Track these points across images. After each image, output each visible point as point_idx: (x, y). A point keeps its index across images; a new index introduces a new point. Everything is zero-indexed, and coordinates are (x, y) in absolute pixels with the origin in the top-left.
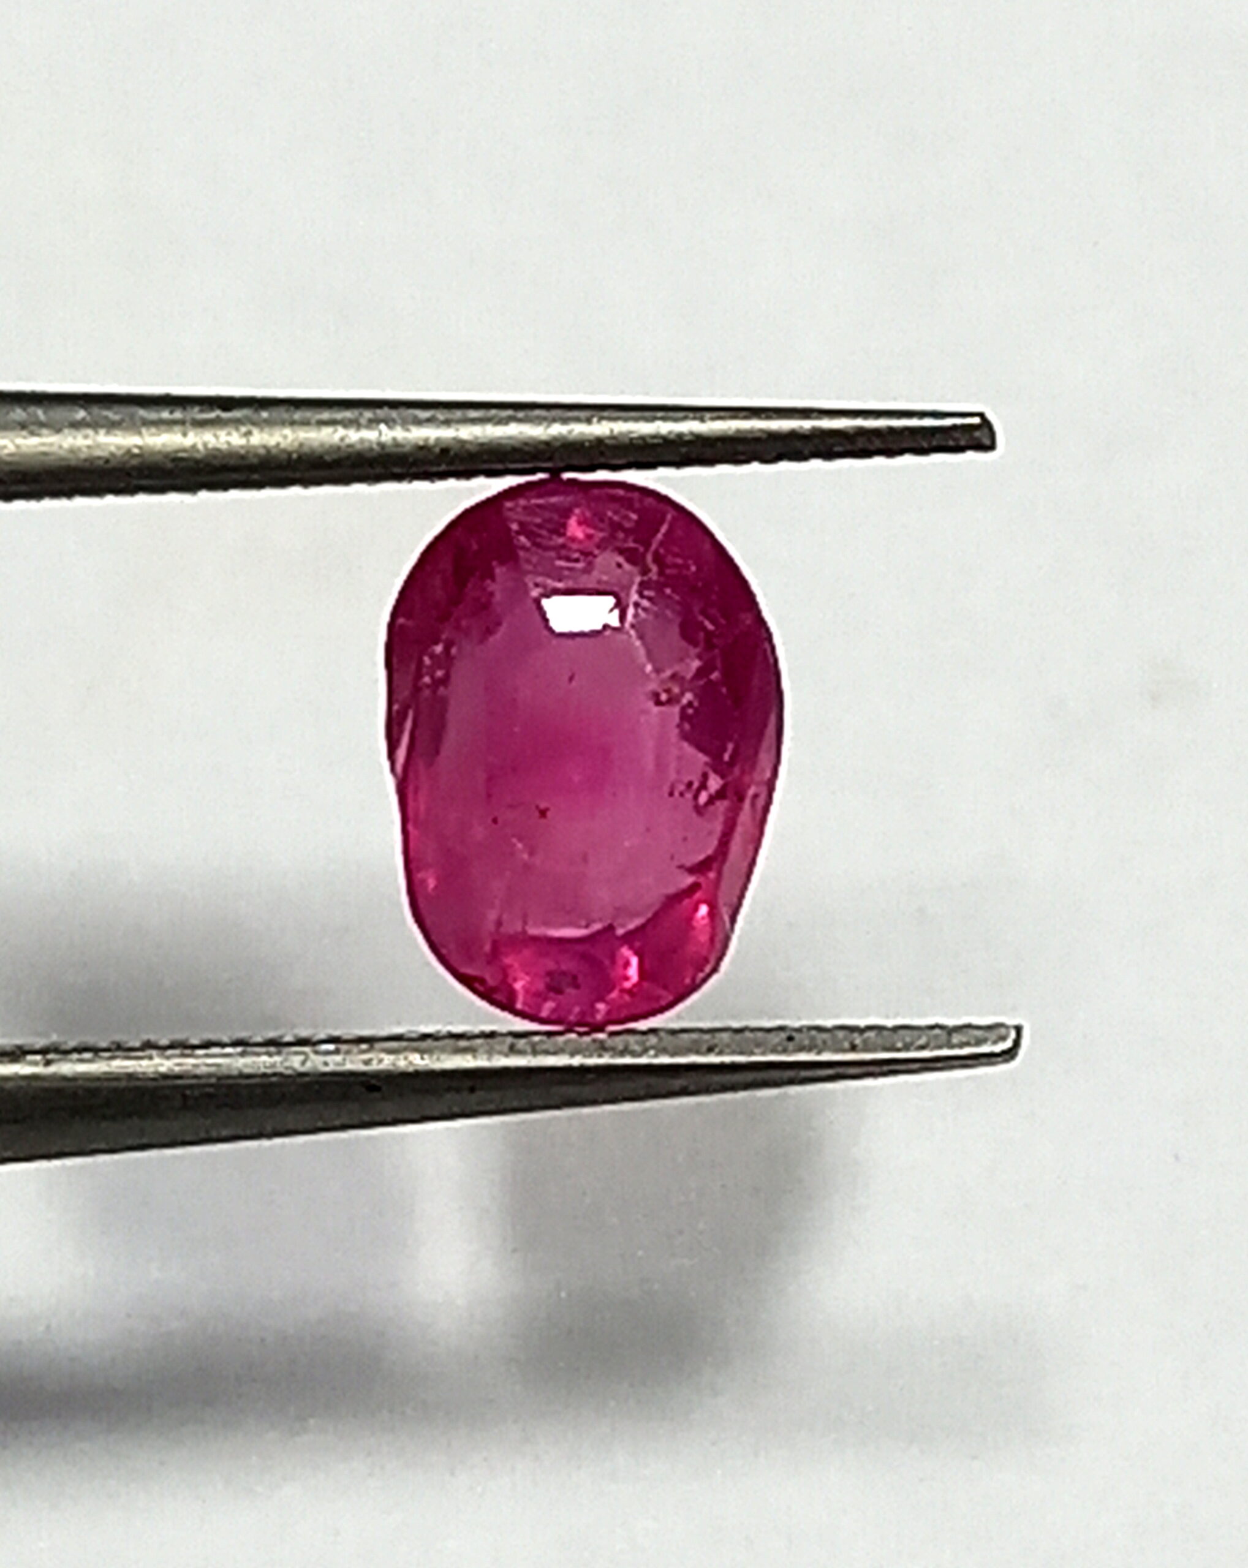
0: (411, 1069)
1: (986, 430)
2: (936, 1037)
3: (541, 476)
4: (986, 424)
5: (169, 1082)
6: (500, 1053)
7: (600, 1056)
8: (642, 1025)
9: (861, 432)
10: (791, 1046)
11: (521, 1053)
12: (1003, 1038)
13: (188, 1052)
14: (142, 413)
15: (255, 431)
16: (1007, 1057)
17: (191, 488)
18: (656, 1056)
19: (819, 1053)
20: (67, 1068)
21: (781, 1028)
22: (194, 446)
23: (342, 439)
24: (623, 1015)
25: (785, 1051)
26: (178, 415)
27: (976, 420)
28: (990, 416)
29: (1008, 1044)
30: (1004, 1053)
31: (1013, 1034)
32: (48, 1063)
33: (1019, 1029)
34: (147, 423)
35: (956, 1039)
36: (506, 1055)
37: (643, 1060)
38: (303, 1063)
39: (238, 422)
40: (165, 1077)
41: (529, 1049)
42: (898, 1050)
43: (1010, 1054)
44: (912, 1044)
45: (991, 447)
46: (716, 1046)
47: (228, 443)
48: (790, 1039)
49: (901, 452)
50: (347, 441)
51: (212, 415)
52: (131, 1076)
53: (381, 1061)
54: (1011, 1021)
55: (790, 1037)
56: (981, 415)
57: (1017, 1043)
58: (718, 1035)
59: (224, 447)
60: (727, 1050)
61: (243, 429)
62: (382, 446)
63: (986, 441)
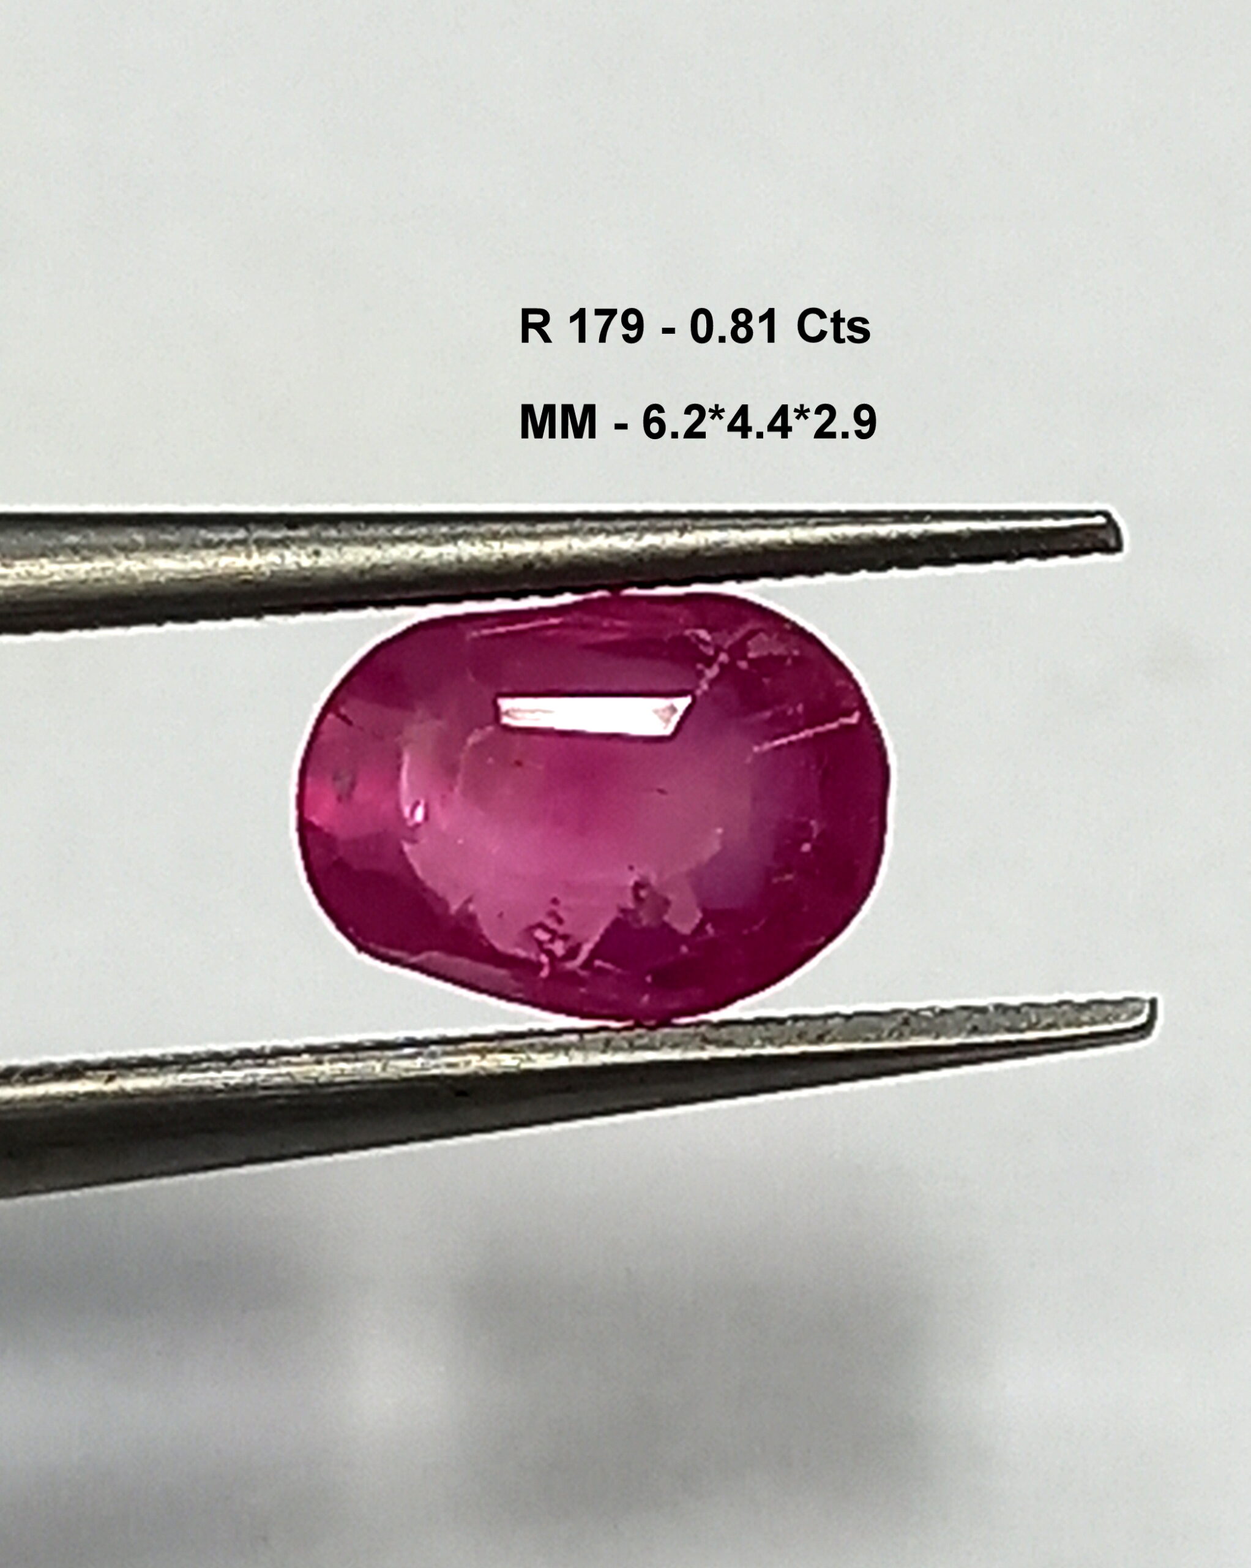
0: (499, 1071)
1: (1112, 533)
2: (1064, 1013)
4: (1111, 525)
5: (242, 1095)
6: (596, 1049)
7: (702, 1049)
9: (977, 535)
10: (906, 1030)
11: (618, 1049)
12: (1138, 1013)
13: (261, 1061)
14: (204, 534)
15: (324, 550)
16: (1141, 1033)
17: (257, 612)
18: (762, 1046)
19: (937, 1037)
20: (131, 1083)
21: (896, 1012)
22: (258, 567)
23: (418, 556)
25: (901, 1037)
26: (241, 534)
27: (1100, 520)
28: (1116, 516)
29: (1142, 1019)
30: (1135, 1030)
31: (1147, 1010)
32: (111, 1079)
33: (1153, 1003)
34: (208, 545)
35: (1085, 1018)
36: (604, 1052)
37: (749, 1052)
38: (384, 1069)
39: (303, 542)
40: (236, 1088)
41: (626, 1045)
42: (1022, 1031)
43: (1144, 1030)
44: (1037, 1023)
45: (1118, 549)
46: (829, 1032)
47: (298, 564)
48: (906, 1022)
49: (1021, 556)
50: (423, 556)
51: (277, 535)
52: (201, 1090)
53: (468, 1063)
54: (1147, 996)
55: (908, 1020)
56: (1106, 514)
57: (1151, 1018)
58: (831, 1022)
59: (294, 567)
60: (840, 1038)
61: (310, 549)
62: (459, 560)
63: (1112, 543)
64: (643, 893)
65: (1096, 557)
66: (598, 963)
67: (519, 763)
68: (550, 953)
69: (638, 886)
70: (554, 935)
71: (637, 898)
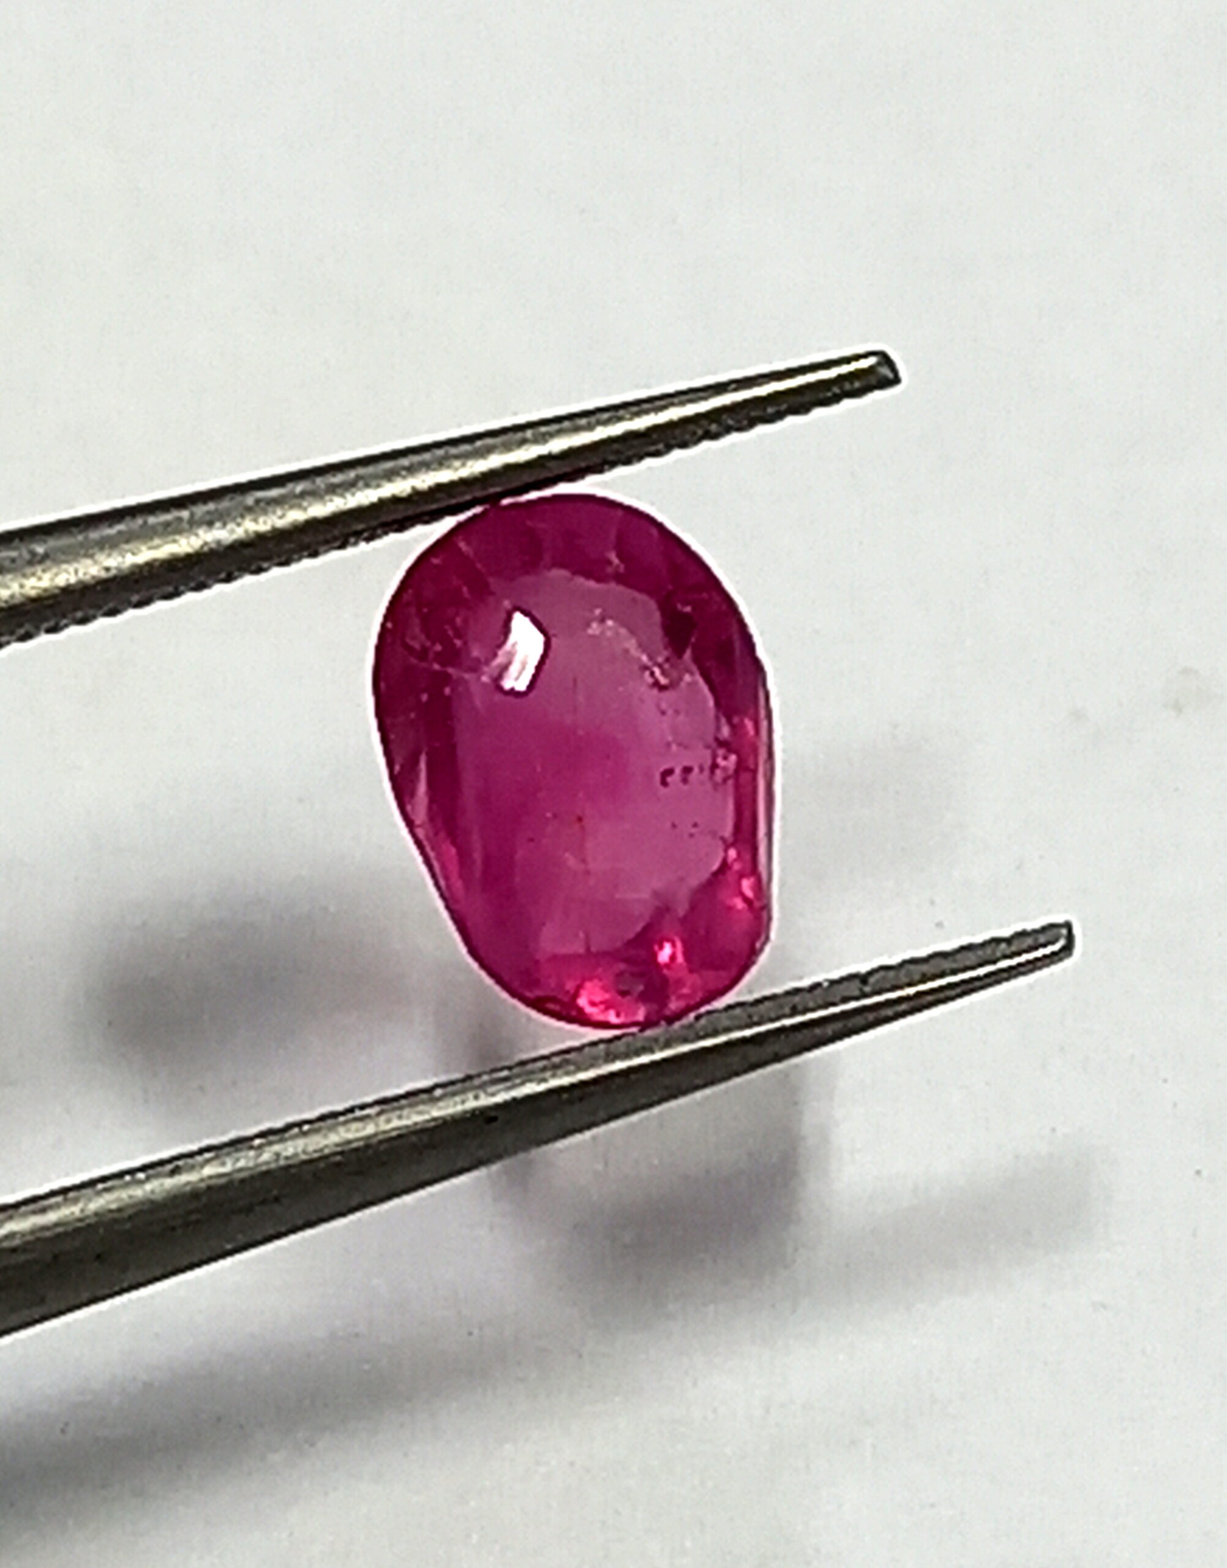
1: (888, 366)
3: (478, 510)
4: (885, 359)
8: (720, 1003)
12: (1058, 938)
16: (1067, 953)
24: (698, 999)
27: (872, 360)
28: (888, 352)
29: (1064, 941)
30: (1060, 951)
31: (1064, 931)
33: (1068, 926)
43: (1068, 949)
45: (896, 380)
54: (1059, 919)
55: (864, 982)
56: (880, 353)
57: (1070, 938)
63: (891, 376)
65: (877, 395)
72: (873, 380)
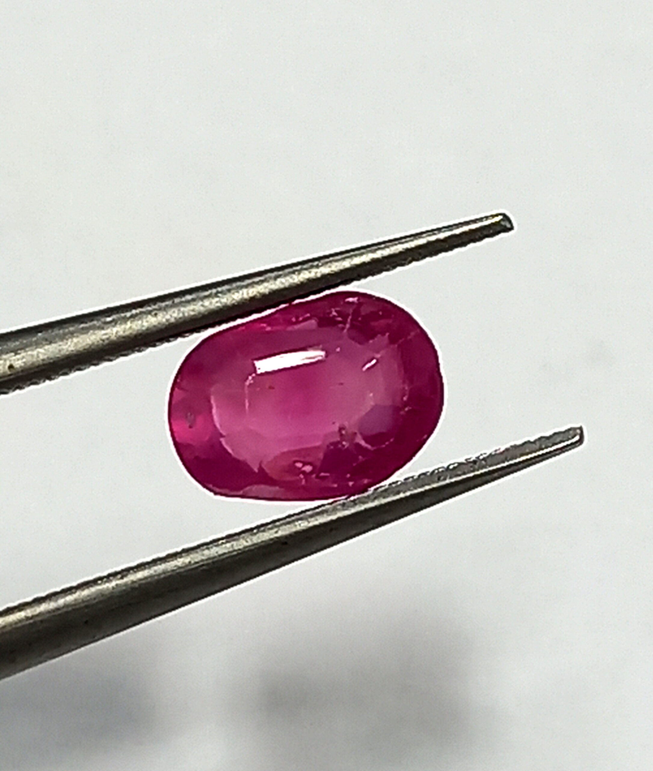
1: (507, 222)
2: (544, 443)
4: (506, 218)
12: (575, 435)
15: (159, 314)
16: (579, 443)
27: (500, 217)
28: (507, 214)
29: (577, 438)
30: (576, 442)
31: (578, 431)
33: (581, 429)
37: (408, 494)
38: (246, 542)
39: (149, 312)
43: (581, 441)
45: (511, 228)
49: (468, 243)
54: (578, 426)
55: (474, 463)
56: (504, 215)
57: (581, 435)
63: (509, 226)
64: (344, 432)
65: (502, 235)
66: (322, 474)
67: (271, 388)
68: (304, 473)
69: (341, 429)
70: (305, 464)
71: (341, 435)
72: (498, 229)
